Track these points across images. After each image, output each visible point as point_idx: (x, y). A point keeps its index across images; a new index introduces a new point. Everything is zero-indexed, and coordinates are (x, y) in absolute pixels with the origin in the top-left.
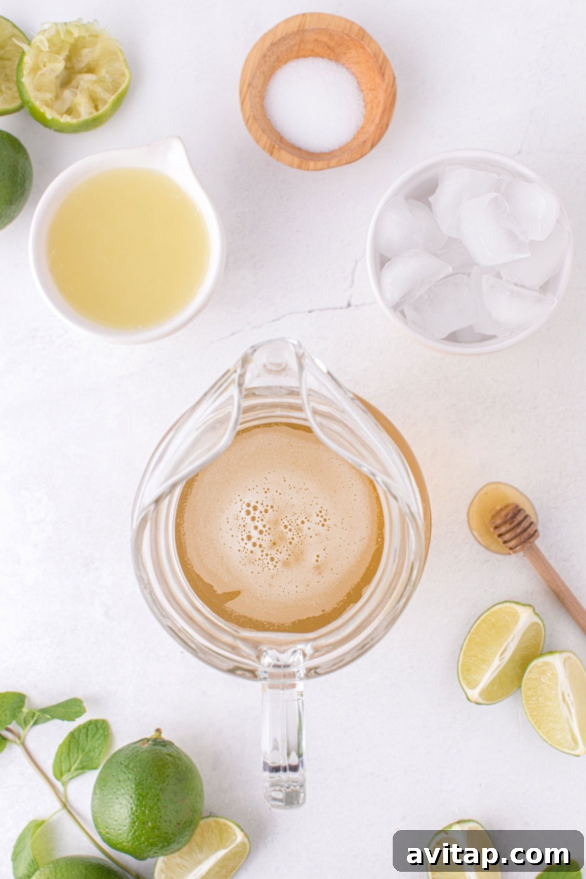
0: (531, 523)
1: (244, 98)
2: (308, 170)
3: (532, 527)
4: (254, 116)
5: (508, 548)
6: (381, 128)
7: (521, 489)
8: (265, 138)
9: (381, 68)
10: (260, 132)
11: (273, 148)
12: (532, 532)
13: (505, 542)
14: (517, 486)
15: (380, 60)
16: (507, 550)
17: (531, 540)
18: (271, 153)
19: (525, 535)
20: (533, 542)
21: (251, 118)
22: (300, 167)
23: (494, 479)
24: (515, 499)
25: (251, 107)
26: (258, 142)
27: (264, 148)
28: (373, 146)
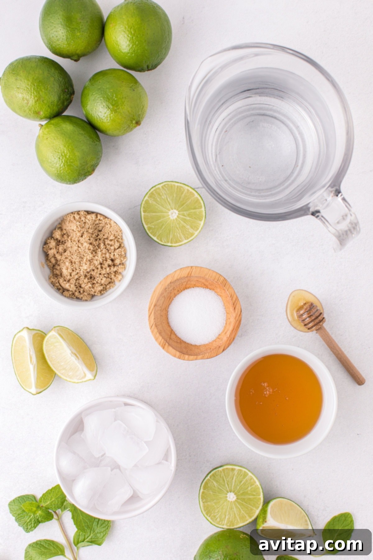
0: (321, 314)
1: (151, 314)
2: (184, 360)
3: (321, 315)
4: (156, 324)
5: (307, 329)
6: (230, 340)
7: (314, 294)
8: (160, 338)
9: (234, 304)
10: (158, 334)
11: (165, 345)
12: (321, 319)
13: (305, 325)
14: (312, 292)
15: (234, 299)
16: (306, 330)
17: (321, 324)
18: (163, 348)
19: (317, 321)
20: (322, 325)
21: (154, 325)
22: (179, 358)
23: (298, 288)
24: (311, 299)
25: (154, 319)
26: (156, 340)
27: (160, 344)
28: (223, 350)
